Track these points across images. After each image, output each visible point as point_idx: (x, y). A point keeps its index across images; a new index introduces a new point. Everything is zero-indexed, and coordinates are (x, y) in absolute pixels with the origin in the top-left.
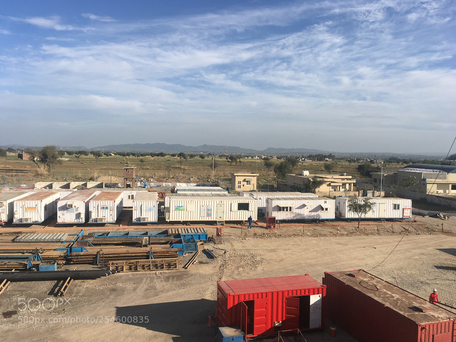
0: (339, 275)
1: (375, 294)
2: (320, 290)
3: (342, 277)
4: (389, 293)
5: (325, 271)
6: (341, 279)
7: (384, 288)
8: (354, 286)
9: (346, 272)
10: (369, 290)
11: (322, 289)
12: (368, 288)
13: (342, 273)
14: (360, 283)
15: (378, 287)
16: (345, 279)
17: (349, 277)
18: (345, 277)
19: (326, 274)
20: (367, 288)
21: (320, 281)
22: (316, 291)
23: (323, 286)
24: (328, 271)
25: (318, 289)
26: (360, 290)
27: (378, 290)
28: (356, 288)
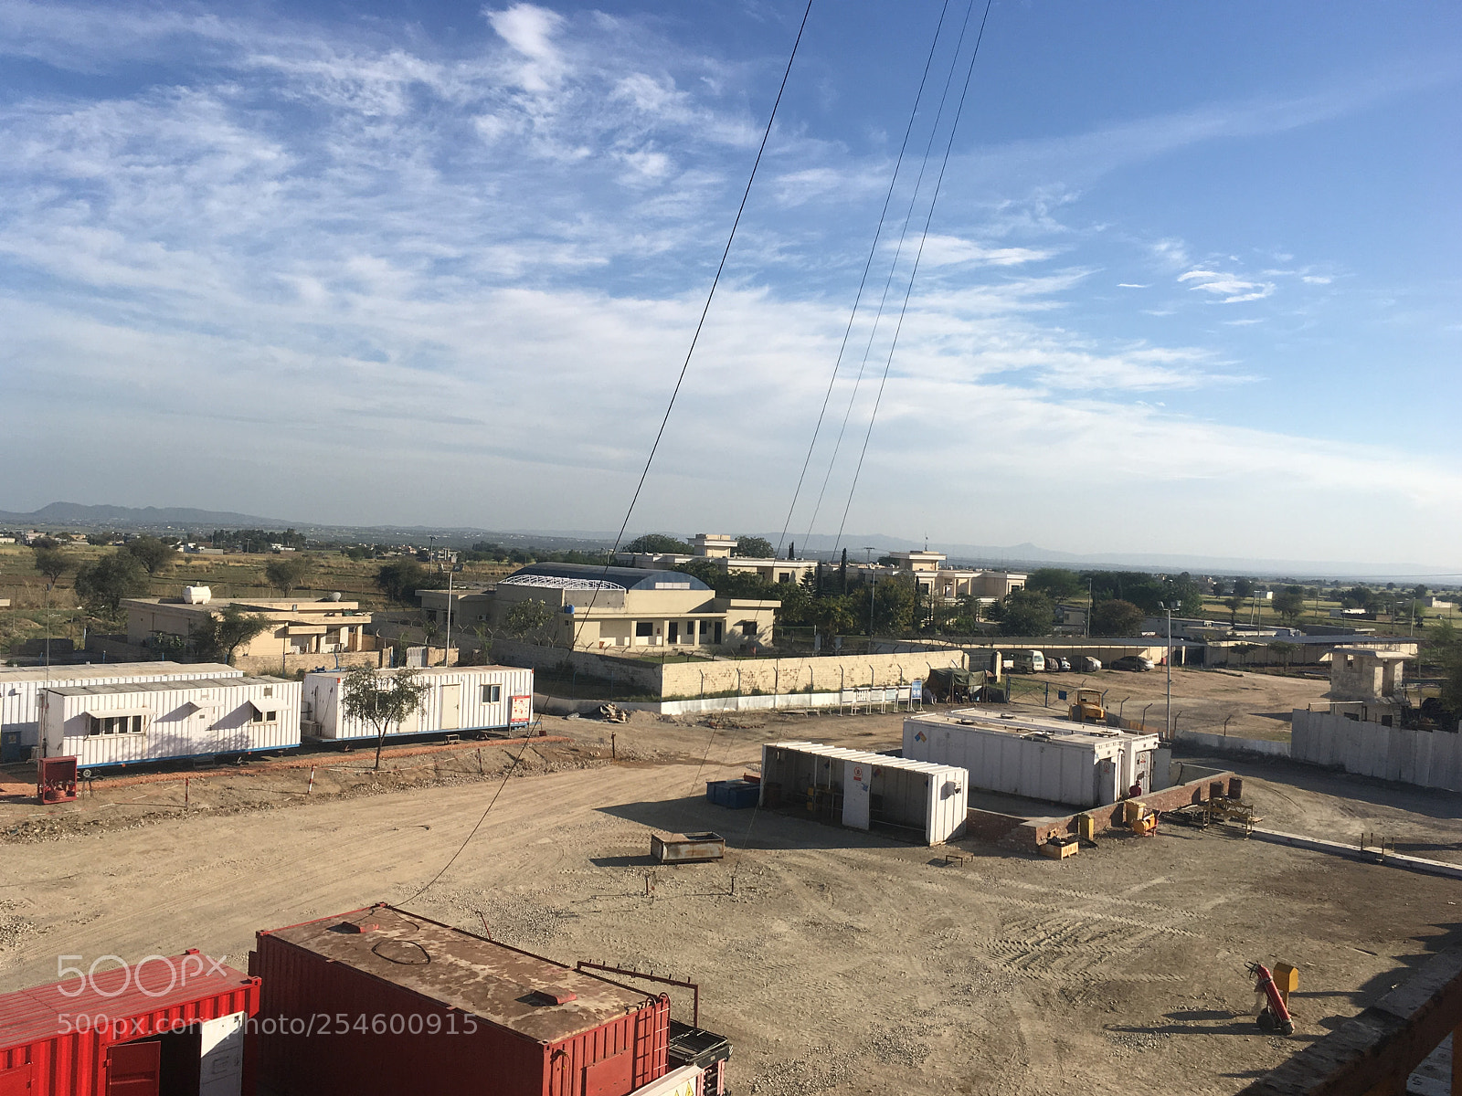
0: (305, 935)
1: (421, 977)
2: (240, 997)
3: (317, 940)
4: (463, 963)
5: (259, 929)
6: (312, 946)
7: (447, 953)
8: (355, 963)
9: (329, 919)
10: (404, 967)
11: (247, 992)
12: (398, 959)
13: (316, 927)
14: (373, 950)
15: (431, 952)
16: (326, 943)
17: (340, 935)
18: (327, 937)
19: (263, 938)
20: (396, 962)
21: (241, 966)
22: (225, 1001)
23: (249, 981)
24: (270, 926)
25: (232, 995)
26: (374, 971)
27: (429, 961)
28: (362, 967)
